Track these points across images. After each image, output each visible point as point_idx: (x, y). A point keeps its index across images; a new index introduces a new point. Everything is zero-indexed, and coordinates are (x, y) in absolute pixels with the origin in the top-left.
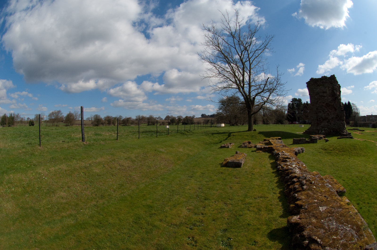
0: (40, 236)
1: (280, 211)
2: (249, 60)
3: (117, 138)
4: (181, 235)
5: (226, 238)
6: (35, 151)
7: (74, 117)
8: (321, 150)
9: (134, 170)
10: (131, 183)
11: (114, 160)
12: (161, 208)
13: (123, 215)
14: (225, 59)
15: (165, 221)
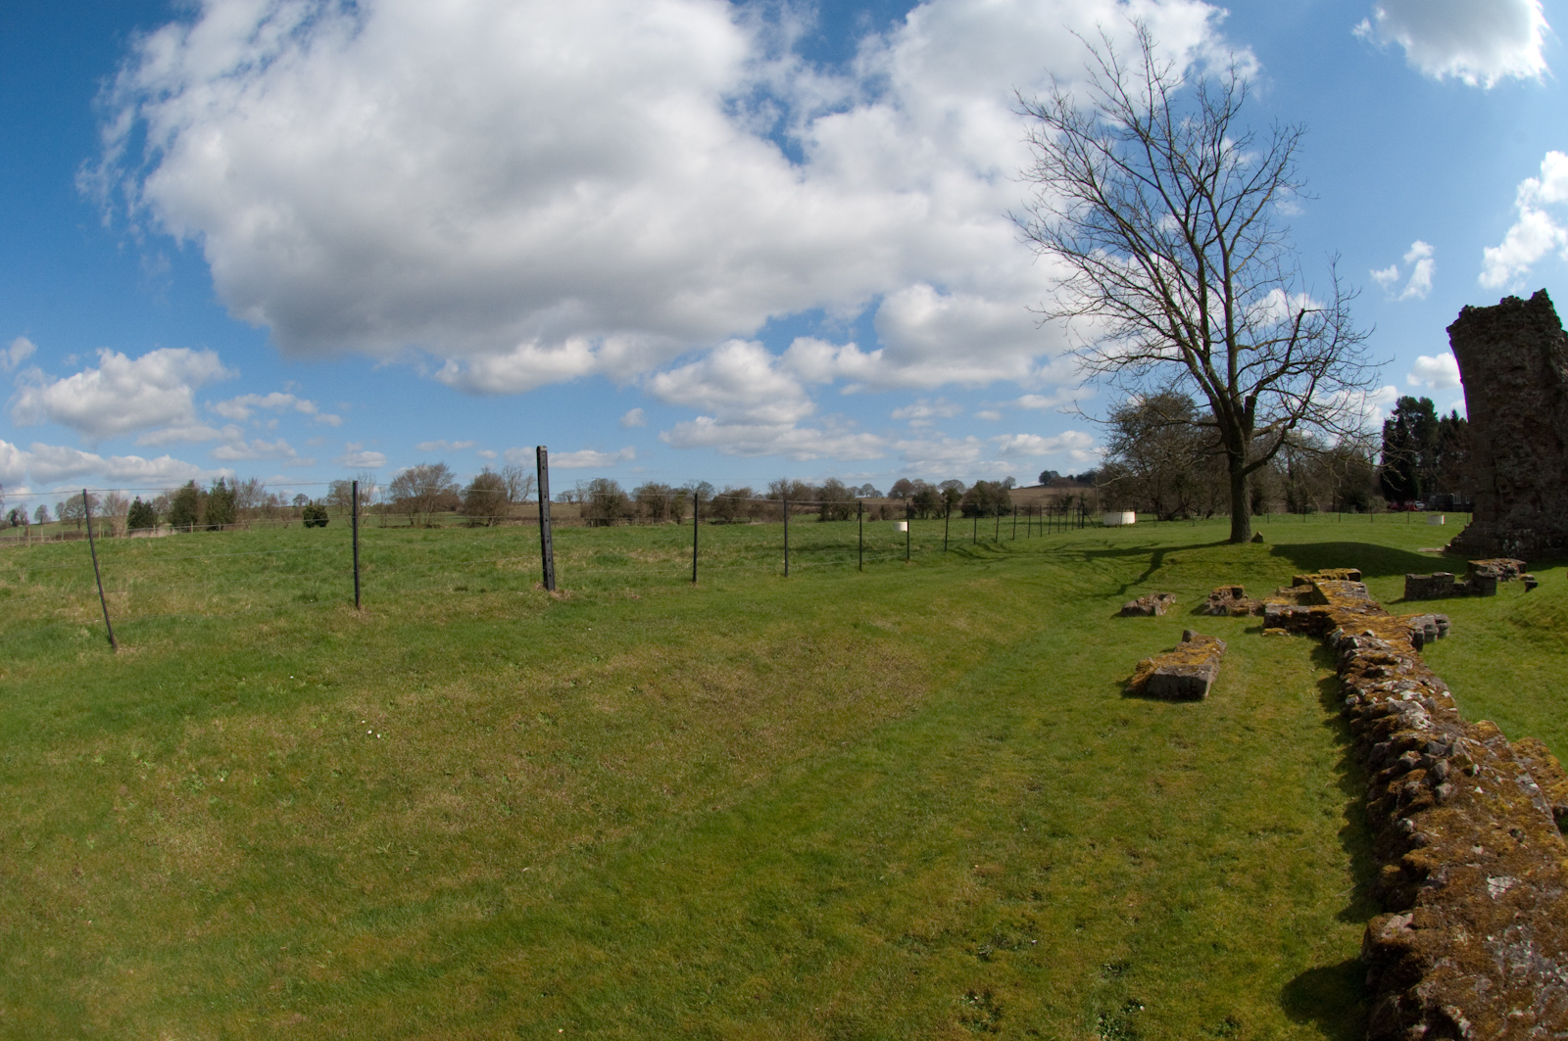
0: (323, 966)
1: (1342, 891)
2: (1220, 235)
3: (692, 576)
4: (940, 982)
5: (1119, 1001)
6: (335, 626)
7: (505, 489)
8: (1509, 625)
9: (766, 705)
10: (748, 759)
11: (681, 666)
12: (871, 866)
13: (705, 892)
14: (1124, 234)
15: (880, 924)
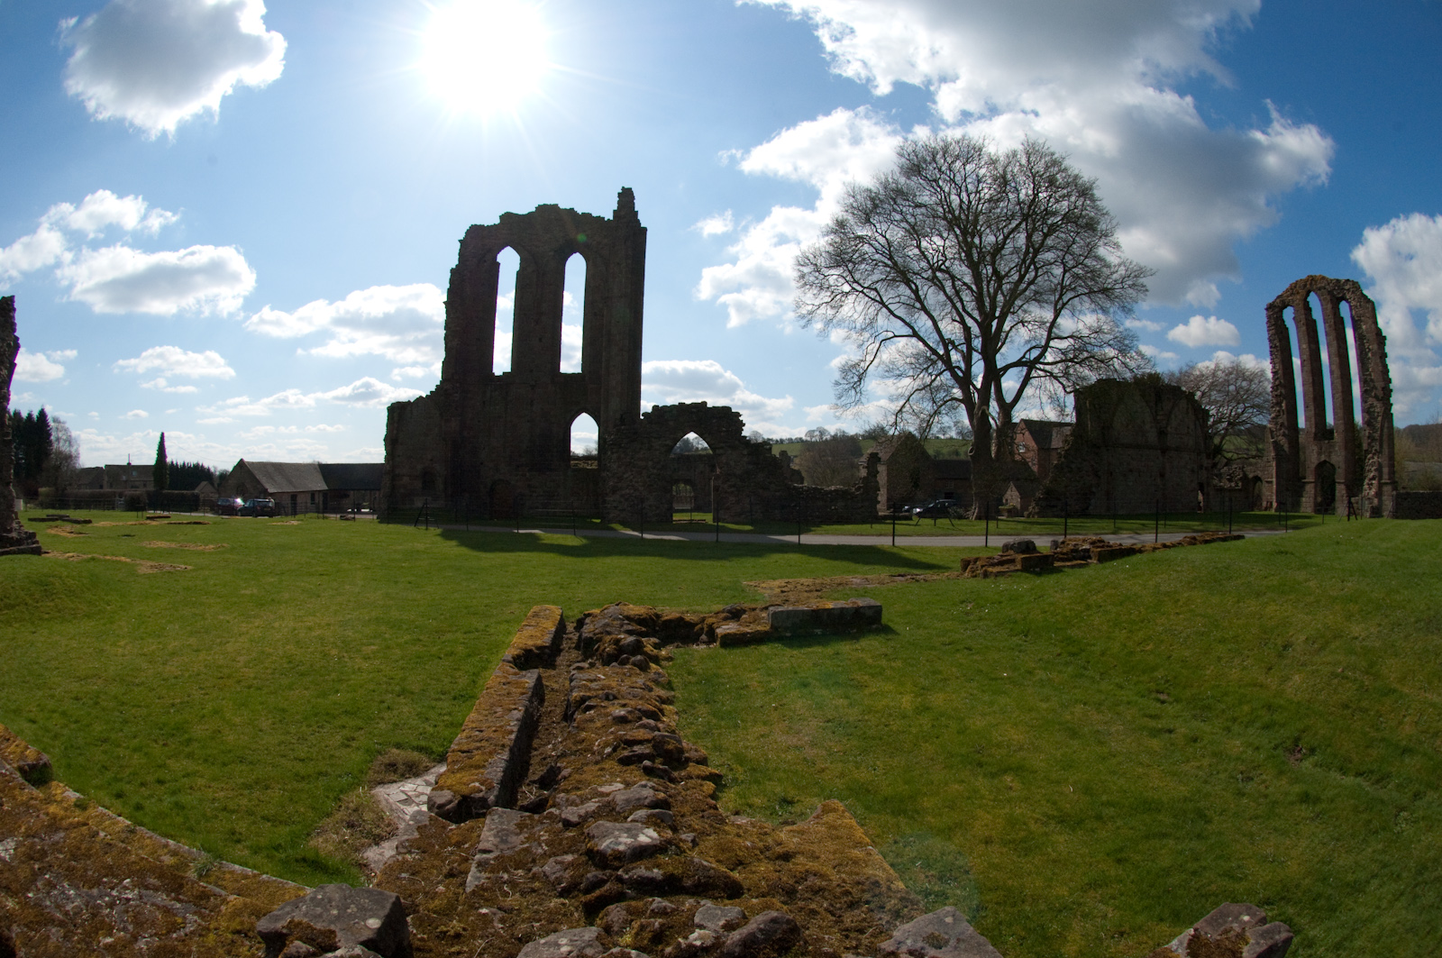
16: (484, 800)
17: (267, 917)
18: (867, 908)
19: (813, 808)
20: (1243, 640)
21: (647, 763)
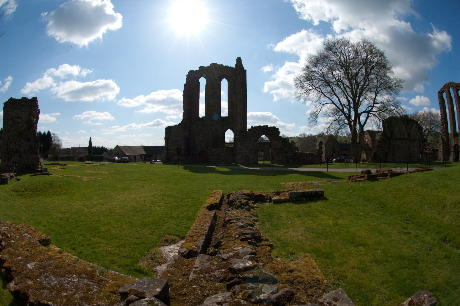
8: (12, 192)
16: (196, 251)
17: (123, 287)
18: (315, 288)
19: (301, 256)
20: (432, 204)
21: (249, 240)
